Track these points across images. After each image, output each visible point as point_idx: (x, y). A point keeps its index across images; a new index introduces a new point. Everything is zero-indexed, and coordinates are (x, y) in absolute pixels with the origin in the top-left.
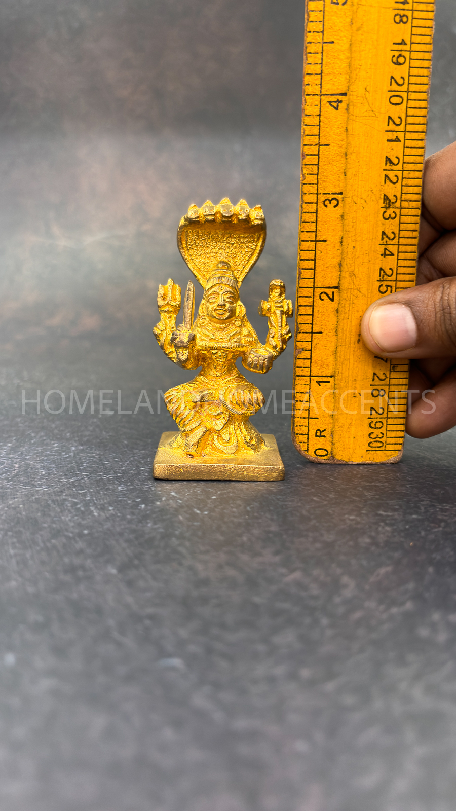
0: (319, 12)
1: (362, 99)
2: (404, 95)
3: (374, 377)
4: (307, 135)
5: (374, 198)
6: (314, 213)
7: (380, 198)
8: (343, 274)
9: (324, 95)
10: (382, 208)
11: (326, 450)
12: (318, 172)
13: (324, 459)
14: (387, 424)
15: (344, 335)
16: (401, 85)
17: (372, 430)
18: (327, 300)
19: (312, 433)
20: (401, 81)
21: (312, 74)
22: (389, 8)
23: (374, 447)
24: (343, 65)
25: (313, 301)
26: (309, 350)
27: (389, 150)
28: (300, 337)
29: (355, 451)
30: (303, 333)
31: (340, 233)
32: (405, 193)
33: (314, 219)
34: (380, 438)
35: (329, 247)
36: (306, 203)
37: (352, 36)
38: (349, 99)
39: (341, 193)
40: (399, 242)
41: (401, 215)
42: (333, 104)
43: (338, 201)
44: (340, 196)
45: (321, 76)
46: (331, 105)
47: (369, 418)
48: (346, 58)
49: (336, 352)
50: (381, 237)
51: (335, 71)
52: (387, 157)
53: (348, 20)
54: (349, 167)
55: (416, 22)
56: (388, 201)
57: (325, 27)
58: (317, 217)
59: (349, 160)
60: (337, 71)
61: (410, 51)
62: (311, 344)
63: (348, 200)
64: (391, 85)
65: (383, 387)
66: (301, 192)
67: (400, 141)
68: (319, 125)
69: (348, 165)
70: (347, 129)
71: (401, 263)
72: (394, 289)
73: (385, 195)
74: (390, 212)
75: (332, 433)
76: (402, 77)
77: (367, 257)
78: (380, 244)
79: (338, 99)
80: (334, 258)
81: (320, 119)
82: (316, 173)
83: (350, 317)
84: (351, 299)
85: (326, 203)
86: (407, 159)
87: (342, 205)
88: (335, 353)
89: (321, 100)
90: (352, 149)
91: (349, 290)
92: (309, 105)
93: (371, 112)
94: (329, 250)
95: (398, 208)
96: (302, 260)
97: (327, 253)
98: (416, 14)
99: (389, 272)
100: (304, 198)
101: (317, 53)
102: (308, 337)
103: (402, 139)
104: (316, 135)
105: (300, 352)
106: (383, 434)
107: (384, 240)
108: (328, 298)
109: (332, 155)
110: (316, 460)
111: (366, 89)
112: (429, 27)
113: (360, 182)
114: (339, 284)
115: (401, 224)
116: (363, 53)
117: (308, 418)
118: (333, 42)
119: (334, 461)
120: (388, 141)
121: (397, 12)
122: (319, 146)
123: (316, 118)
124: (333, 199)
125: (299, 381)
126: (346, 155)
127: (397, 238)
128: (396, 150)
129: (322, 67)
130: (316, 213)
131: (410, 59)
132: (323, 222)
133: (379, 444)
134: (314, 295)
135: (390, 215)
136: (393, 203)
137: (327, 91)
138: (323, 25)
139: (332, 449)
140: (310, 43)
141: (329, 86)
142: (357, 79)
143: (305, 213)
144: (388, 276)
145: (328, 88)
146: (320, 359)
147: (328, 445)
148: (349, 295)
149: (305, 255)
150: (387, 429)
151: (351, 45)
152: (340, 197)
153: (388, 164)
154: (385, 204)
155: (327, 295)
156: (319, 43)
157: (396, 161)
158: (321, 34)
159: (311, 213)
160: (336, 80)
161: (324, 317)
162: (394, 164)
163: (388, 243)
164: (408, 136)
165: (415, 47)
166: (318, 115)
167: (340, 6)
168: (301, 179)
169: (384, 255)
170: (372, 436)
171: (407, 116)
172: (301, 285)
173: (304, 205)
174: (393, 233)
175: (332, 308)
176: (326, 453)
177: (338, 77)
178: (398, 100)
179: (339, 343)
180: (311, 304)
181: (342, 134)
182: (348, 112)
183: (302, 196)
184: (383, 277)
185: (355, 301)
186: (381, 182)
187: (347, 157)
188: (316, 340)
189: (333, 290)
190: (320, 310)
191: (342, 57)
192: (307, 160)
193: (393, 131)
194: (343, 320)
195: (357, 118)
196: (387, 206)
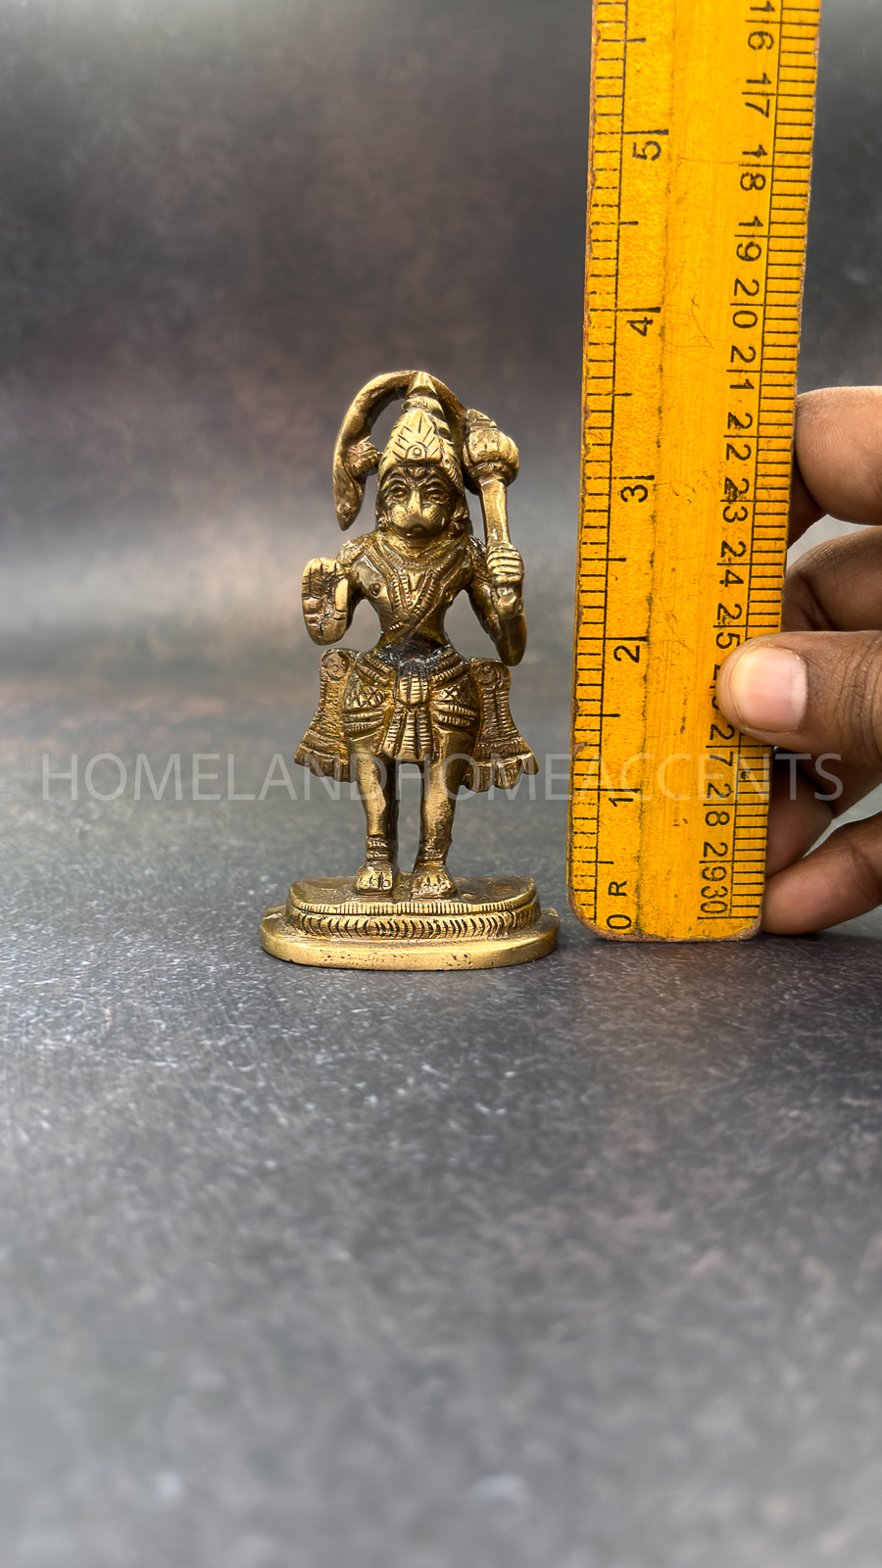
0: (612, 172)
1: (686, 318)
2: (759, 311)
4: (593, 378)
5: (708, 485)
6: (604, 511)
7: (720, 484)
8: (655, 615)
9: (621, 310)
10: (722, 501)
11: (628, 918)
12: (612, 441)
13: (625, 934)
14: (733, 872)
15: (657, 719)
16: (754, 294)
17: (706, 883)
18: (627, 661)
19: (603, 888)
20: (752, 288)
21: (600, 276)
22: (732, 163)
23: (713, 912)
24: (654, 261)
25: (603, 661)
26: (596, 745)
27: (735, 402)
28: (581, 722)
29: (678, 919)
30: (586, 715)
31: (649, 546)
32: (762, 476)
33: (604, 523)
34: (721, 896)
35: (630, 569)
36: (590, 494)
37: (668, 213)
38: (664, 318)
39: (651, 478)
40: (751, 559)
41: (755, 513)
42: (637, 325)
43: (646, 491)
44: (650, 481)
45: (617, 279)
46: (634, 328)
47: (701, 862)
48: (657, 250)
49: (642, 747)
50: (720, 551)
51: (640, 271)
52: (730, 414)
53: (662, 185)
54: (664, 432)
55: (778, 187)
56: (732, 490)
57: (622, 198)
58: (609, 518)
59: (665, 420)
60: (644, 271)
61: (769, 237)
62: (601, 734)
63: (664, 489)
64: (735, 294)
65: (725, 809)
66: (581, 474)
67: (753, 388)
68: (614, 361)
69: (664, 428)
70: (661, 369)
71: (756, 595)
72: (742, 639)
73: (727, 479)
74: (736, 508)
75: (638, 888)
76: (754, 281)
77: (697, 586)
78: (718, 564)
79: (646, 318)
80: (638, 588)
81: (615, 351)
82: (609, 442)
83: (667, 690)
84: (669, 659)
85: (625, 494)
86: (765, 417)
87: (653, 498)
88: (642, 751)
89: (616, 319)
90: (671, 401)
91: (665, 642)
92: (596, 326)
93: (703, 339)
94: (630, 574)
95: (749, 501)
96: (583, 591)
97: (627, 579)
98: (779, 173)
99: (735, 612)
100: (588, 486)
101: (610, 241)
102: (595, 722)
103: (756, 385)
104: (608, 378)
105: (581, 749)
106: (726, 889)
107: (726, 557)
108: (628, 657)
109: (636, 411)
110: (610, 936)
111: (693, 301)
112: (800, 195)
113: (684, 459)
114: (647, 632)
115: (755, 529)
116: (687, 241)
117: (596, 862)
118: (636, 223)
119: (642, 937)
120: (732, 387)
121: (745, 170)
122: (613, 397)
123: (607, 349)
124: (637, 487)
125: (580, 798)
126: (660, 412)
127: (748, 552)
128: (746, 403)
129: (617, 264)
130: (609, 511)
131: (769, 250)
132: (620, 528)
133: (720, 907)
134: (604, 652)
135: (736, 514)
136: (741, 492)
137: (626, 304)
138: (620, 193)
139: (638, 916)
140: (598, 223)
141: (630, 296)
142: (679, 285)
143: (589, 511)
144: (733, 617)
145: (627, 298)
146: (615, 760)
147: (630, 909)
148: (664, 652)
149: (588, 583)
150: (732, 880)
151: (666, 227)
152: (648, 484)
153: (733, 426)
154: (727, 495)
155: (628, 651)
156: (613, 223)
157: (745, 421)
158: (615, 209)
159: (599, 511)
160: (642, 285)
161: (621, 690)
162: (742, 426)
163: (733, 561)
164: (767, 379)
165: (776, 230)
166: (611, 344)
167: (649, 161)
168: (583, 453)
169: (726, 582)
170: (706, 893)
171: (763, 345)
172: (580, 635)
173: (588, 498)
174: (741, 543)
175: (636, 674)
176: (628, 922)
177: (644, 281)
178: (749, 319)
179: (649, 734)
180: (601, 667)
181: (652, 377)
182: (663, 340)
183: (584, 481)
184: (724, 619)
185: (675, 662)
186: (720, 457)
187: (662, 415)
188: (608, 728)
189: (637, 643)
190: (616, 678)
191: (652, 247)
192: (593, 419)
193: (741, 371)
194: (655, 693)
195: (679, 349)
196: (731, 498)
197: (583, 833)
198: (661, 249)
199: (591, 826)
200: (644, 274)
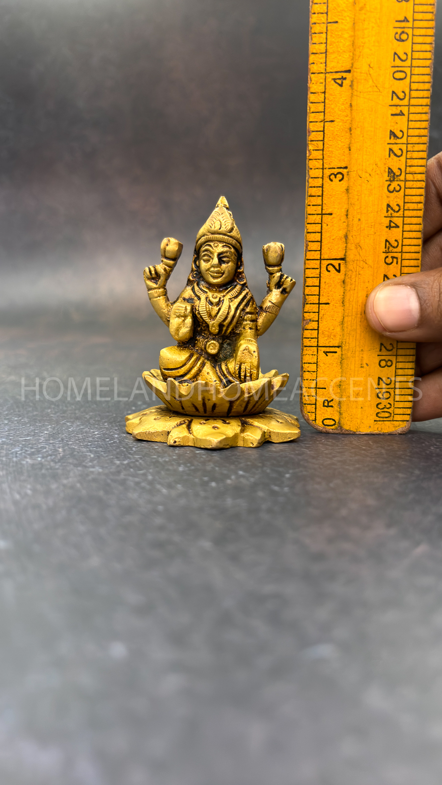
1: (366, 75)
2: (408, 70)
3: (381, 347)
4: (313, 112)
5: (378, 172)
6: (320, 187)
7: (385, 171)
8: (349, 245)
9: (328, 73)
10: (387, 181)
11: (334, 420)
12: (323, 147)
13: (332, 429)
15: (351, 305)
16: (405, 61)
18: (333, 272)
19: (320, 403)
20: (404, 57)
21: (317, 53)
23: (382, 417)
24: (347, 43)
25: (320, 272)
26: (316, 321)
27: (393, 124)
28: (308, 307)
29: (363, 421)
30: (310, 304)
31: (346, 206)
32: (410, 166)
33: (320, 193)
34: (388, 408)
35: (334, 219)
36: (312, 178)
37: (355, 15)
38: (353, 76)
39: (346, 168)
40: (403, 214)
41: (405, 188)
42: (338, 81)
43: (343, 176)
44: (345, 170)
45: (326, 55)
46: (336, 82)
48: (349, 37)
49: (342, 322)
50: (386, 209)
51: (339, 50)
52: (391, 131)
54: (353, 142)
56: (392, 175)
57: (329, 8)
58: (323, 191)
59: (353, 135)
60: (341, 49)
61: (413, 28)
62: (319, 315)
63: (353, 174)
64: (394, 60)
65: (390, 358)
66: (307, 167)
67: (404, 115)
68: (324, 102)
69: (353, 140)
70: (351, 105)
71: (406, 235)
72: (399, 261)
73: (389, 168)
74: (394, 185)
76: (405, 53)
77: (373, 229)
78: (385, 217)
79: (342, 77)
80: (340, 230)
81: (325, 97)
82: (322, 148)
83: (356, 288)
84: (358, 271)
85: (331, 177)
86: (411, 132)
87: (347, 179)
88: (342, 324)
89: (325, 78)
90: (357, 124)
91: (355, 261)
92: (314, 83)
93: (375, 87)
94: (335, 222)
95: (402, 181)
96: (308, 233)
97: (333, 225)
99: (395, 244)
100: (310, 173)
101: (322, 33)
102: (315, 308)
103: (406, 113)
104: (321, 112)
105: (307, 323)
106: (390, 404)
107: (389, 213)
108: (334, 269)
109: (337, 131)
110: (324, 430)
111: (369, 65)
112: (431, 4)
113: (364, 157)
114: (345, 255)
115: (406, 197)
116: (366, 31)
118: (337, 22)
119: (342, 431)
120: (392, 115)
122: (324, 123)
123: (321, 96)
124: (338, 173)
125: (307, 351)
126: (351, 130)
127: (402, 210)
128: (401, 124)
129: (326, 46)
130: (322, 187)
131: (413, 35)
132: (329, 196)
133: (387, 415)
134: (320, 267)
135: (395, 188)
136: (397, 176)
137: (331, 69)
139: (340, 419)
140: (315, 23)
141: (333, 64)
142: (361, 56)
143: (311, 187)
144: (394, 247)
145: (332, 65)
146: (327, 329)
147: (335, 415)
148: (355, 267)
149: (311, 228)
151: (354, 24)
152: (344, 171)
153: (392, 138)
154: (390, 177)
155: (334, 266)
156: (324, 23)
157: (399, 134)
158: (325, 15)
159: (317, 187)
160: (340, 57)
161: (331, 288)
162: (398, 138)
163: (393, 215)
164: (412, 109)
165: (417, 24)
166: (322, 93)
168: (307, 155)
169: (389, 227)
170: (379, 406)
171: (411, 90)
172: (307, 258)
173: (310, 180)
174: (398, 205)
175: (339, 279)
176: (334, 422)
177: (342, 55)
178: (402, 75)
179: (346, 314)
180: (318, 276)
181: (346, 110)
182: (352, 89)
183: (308, 171)
184: (389, 248)
185: (361, 272)
186: (385, 156)
187: (352, 132)
188: (323, 311)
189: (339, 261)
190: (327, 282)
191: (346, 36)
192: (312, 136)
193: (397, 106)
194: (349, 290)
195: (362, 94)
196: (392, 179)
197: (309, 371)
198: (351, 36)
199: (313, 367)
200: (342, 51)
